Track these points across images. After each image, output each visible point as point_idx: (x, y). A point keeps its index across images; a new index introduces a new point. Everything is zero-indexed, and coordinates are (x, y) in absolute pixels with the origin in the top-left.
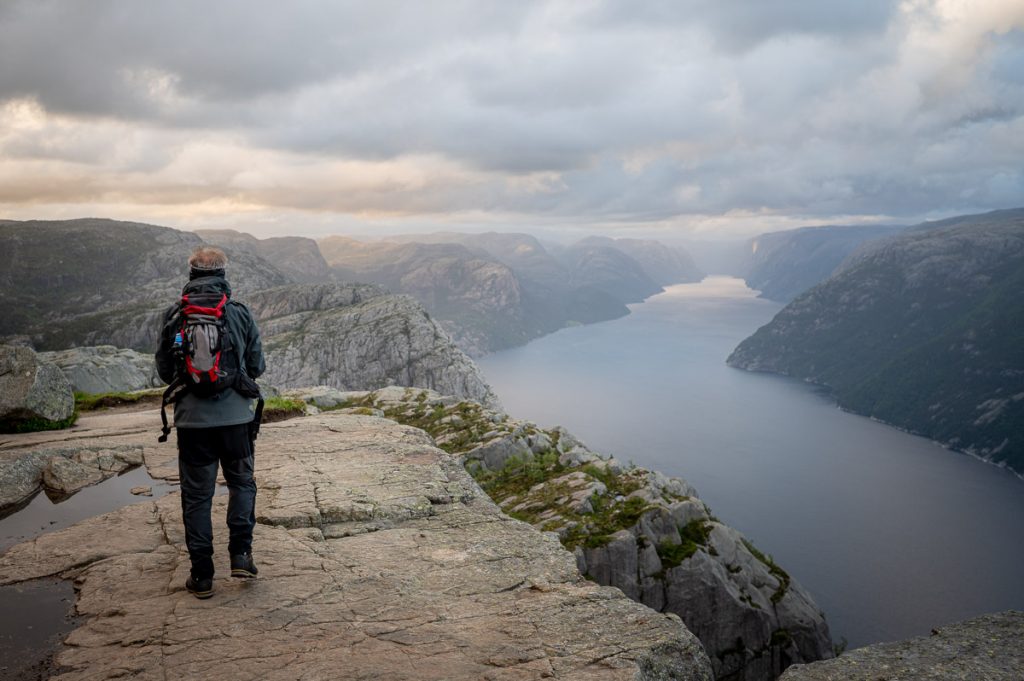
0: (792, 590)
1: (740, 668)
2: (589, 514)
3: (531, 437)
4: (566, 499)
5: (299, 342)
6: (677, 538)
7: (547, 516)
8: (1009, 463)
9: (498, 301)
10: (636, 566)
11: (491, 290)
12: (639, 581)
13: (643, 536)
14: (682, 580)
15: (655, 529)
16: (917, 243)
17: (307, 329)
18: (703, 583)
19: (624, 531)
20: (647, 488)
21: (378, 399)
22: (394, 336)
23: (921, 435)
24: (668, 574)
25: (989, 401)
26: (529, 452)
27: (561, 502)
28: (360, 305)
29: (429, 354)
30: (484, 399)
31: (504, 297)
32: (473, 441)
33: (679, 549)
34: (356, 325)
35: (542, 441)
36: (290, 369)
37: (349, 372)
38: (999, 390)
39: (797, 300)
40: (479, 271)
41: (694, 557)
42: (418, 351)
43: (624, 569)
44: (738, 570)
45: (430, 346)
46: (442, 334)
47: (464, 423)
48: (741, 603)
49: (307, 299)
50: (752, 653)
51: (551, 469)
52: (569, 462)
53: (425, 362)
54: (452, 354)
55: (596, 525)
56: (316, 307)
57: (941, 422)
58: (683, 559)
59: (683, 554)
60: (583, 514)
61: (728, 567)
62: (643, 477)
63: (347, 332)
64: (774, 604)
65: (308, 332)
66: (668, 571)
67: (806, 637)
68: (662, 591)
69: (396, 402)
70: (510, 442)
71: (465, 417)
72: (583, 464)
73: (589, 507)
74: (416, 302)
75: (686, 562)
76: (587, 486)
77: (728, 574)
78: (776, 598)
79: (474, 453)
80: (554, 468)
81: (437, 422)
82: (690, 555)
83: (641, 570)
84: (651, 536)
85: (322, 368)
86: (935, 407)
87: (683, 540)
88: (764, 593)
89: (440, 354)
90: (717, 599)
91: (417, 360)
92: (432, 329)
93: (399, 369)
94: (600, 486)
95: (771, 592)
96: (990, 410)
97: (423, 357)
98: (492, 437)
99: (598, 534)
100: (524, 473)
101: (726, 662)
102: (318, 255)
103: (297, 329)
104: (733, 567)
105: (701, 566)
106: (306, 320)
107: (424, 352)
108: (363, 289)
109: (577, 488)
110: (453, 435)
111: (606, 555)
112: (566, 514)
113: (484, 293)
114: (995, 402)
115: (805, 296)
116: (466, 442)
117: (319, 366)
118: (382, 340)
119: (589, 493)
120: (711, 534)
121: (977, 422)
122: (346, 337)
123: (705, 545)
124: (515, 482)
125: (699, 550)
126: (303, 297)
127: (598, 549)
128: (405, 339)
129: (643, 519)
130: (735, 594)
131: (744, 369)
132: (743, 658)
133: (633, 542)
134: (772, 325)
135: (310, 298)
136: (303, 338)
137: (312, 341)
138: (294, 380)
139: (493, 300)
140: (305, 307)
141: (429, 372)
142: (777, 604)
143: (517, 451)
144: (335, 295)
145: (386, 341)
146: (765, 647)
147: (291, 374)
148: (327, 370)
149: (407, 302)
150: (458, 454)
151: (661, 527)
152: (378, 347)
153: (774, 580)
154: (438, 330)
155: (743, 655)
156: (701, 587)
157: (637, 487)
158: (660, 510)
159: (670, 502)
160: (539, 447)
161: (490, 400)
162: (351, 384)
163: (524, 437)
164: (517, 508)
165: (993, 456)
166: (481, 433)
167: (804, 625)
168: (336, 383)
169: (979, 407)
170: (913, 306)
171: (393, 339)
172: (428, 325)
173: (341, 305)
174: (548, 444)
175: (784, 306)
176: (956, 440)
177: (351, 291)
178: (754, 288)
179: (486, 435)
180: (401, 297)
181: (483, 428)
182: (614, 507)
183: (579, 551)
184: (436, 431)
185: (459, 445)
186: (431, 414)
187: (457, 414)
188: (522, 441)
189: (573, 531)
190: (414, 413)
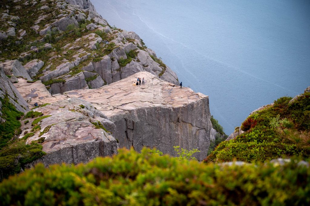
0: (167, 71)
2: (95, 50)
3: (77, 15)
4: (87, 45)
6: (125, 57)
7: (80, 51)
10: (111, 67)
12: (112, 72)
13: (113, 57)
14: (126, 71)
15: (118, 54)
18: (133, 71)
19: (107, 56)
20: (117, 39)
24: (122, 69)
26: (76, 22)
27: (86, 46)
32: (53, 19)
33: (125, 61)
35: (82, 16)
41: (131, 63)
43: (106, 68)
44: (147, 66)
47: (50, 10)
51: (84, 31)
52: (90, 28)
55: (97, 54)
58: (127, 64)
59: (127, 62)
60: (93, 50)
61: (144, 65)
62: (116, 34)
68: (119, 75)
70: (68, 19)
71: (50, 6)
72: (96, 28)
73: (95, 47)
75: (128, 65)
76: (95, 39)
77: (143, 68)
78: (161, 75)
79: (55, 24)
80: (85, 31)
81: (38, 9)
82: (129, 63)
83: (112, 68)
84: (116, 57)
87: (127, 57)
88: (156, 73)
94: (100, 39)
95: (159, 73)
98: (61, 17)
99: (98, 57)
100: (73, 33)
104: (145, 65)
105: (133, 66)
109: (92, 40)
110: (45, 16)
111: (100, 64)
112: (87, 50)
116: (51, 19)
119: (95, 42)
120: (138, 54)
123: (135, 59)
124: (70, 37)
125: (132, 61)
127: (97, 62)
129: (113, 51)
133: (109, 59)
142: (161, 77)
143: (72, 22)
150: (48, 25)
151: (120, 53)
153: (161, 69)
156: (133, 73)
157: (113, 38)
158: (120, 47)
159: (124, 44)
160: (80, 19)
163: (74, 16)
164: (70, 48)
166: (57, 15)
174: (84, 18)
179: (59, 16)
181: (58, 13)
182: (104, 47)
183: (91, 64)
184: (38, 13)
185: (48, 21)
186: (36, 4)
187: (46, 5)
188: (73, 18)
189: (89, 56)
190: (28, 4)
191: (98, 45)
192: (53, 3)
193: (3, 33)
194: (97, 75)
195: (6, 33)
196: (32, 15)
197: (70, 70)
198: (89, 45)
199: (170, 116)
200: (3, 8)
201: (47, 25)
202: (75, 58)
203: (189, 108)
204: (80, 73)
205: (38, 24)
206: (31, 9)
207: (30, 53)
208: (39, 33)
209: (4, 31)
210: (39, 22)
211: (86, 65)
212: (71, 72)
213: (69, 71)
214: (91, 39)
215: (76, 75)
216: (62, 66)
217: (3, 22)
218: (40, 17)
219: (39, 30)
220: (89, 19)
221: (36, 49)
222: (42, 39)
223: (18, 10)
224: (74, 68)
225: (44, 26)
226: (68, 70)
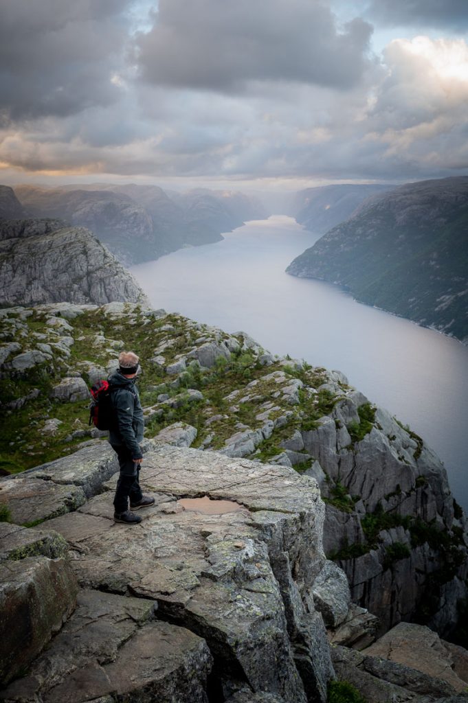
0: (425, 448)
1: (398, 505)
2: (298, 404)
4: (279, 393)
5: (11, 260)
6: (358, 419)
7: (267, 407)
8: (454, 334)
9: (139, 230)
11: (133, 223)
12: (338, 451)
13: (337, 420)
14: (365, 449)
15: (344, 414)
16: (404, 197)
17: (15, 251)
18: (378, 450)
19: (325, 417)
20: (330, 382)
21: (107, 312)
22: (77, 256)
23: (403, 317)
24: (356, 446)
25: (443, 297)
27: (276, 395)
28: (52, 234)
29: (101, 268)
30: (138, 298)
31: (142, 228)
32: (189, 346)
34: (50, 248)
35: (234, 343)
36: (5, 278)
37: (47, 280)
38: (450, 290)
39: (330, 232)
40: (124, 210)
41: (372, 433)
42: (93, 266)
44: (394, 438)
45: (101, 262)
46: (109, 254)
47: (177, 331)
48: (400, 462)
49: (14, 230)
50: (405, 494)
51: (254, 368)
52: (266, 362)
53: (99, 274)
54: (116, 268)
55: (305, 413)
56: (21, 235)
57: (416, 309)
59: (364, 431)
60: (294, 405)
61: (389, 437)
62: (323, 373)
63: (44, 253)
64: (416, 460)
65: (17, 253)
66: (355, 444)
67: (435, 480)
68: (352, 458)
69: (120, 314)
70: (215, 346)
71: (176, 326)
72: (275, 363)
73: (297, 399)
74: (90, 233)
75: (367, 436)
76: (290, 383)
77: (390, 442)
78: (417, 455)
79: (193, 354)
80: (257, 367)
81: (156, 330)
82: (368, 432)
84: (342, 419)
85: (28, 278)
86: (412, 300)
88: (409, 452)
89: (108, 268)
90: (386, 461)
91: (93, 272)
92: (103, 251)
93: (81, 278)
94: (298, 383)
95: (413, 451)
96: (444, 302)
97: (97, 270)
100: (233, 371)
101: (390, 501)
102: (14, 198)
103: (8, 251)
106: (14, 245)
107: (97, 266)
108: (53, 223)
109: (284, 384)
110: (171, 342)
112: (281, 405)
113: (129, 225)
114: (448, 297)
115: (335, 229)
116: (184, 346)
117: (25, 276)
118: (68, 258)
120: (376, 414)
121: (437, 309)
122: (44, 256)
124: (230, 377)
125: (373, 427)
126: (11, 229)
127: (311, 431)
128: (84, 257)
130: (396, 456)
131: (296, 276)
132: (400, 498)
134: (314, 248)
135: (16, 229)
136: (13, 257)
137: (20, 260)
138: (8, 286)
139: (135, 229)
140: (13, 235)
141: (102, 280)
142: (418, 460)
143: (221, 352)
144: (34, 227)
145: (71, 259)
146: (412, 489)
147: (7, 282)
148: (31, 279)
149: (84, 232)
150: (181, 355)
152: (65, 264)
153: (414, 442)
154: (107, 251)
155: (400, 495)
156: (377, 453)
157: (323, 383)
158: (346, 400)
161: (142, 298)
162: (49, 288)
163: (223, 341)
164: (243, 400)
165: (445, 329)
166: (194, 340)
167: (434, 472)
168: (38, 288)
169: (438, 300)
170: (400, 237)
171: (76, 258)
172: (99, 248)
173: (37, 234)
175: (321, 236)
176: (424, 320)
177: (44, 224)
178: (301, 224)
180: (80, 229)
181: (194, 335)
182: (313, 397)
183: (297, 434)
184: (158, 337)
185: (180, 348)
186: (149, 323)
187: (169, 324)
188: (223, 344)
189: (291, 418)
190: (135, 322)
191: (301, 394)
192: (179, 321)
193: (99, 368)
194: (311, 459)
195: (105, 369)
196: (146, 339)
197: (256, 448)
198: (282, 394)
200: (93, 328)
201: (177, 356)
202: (261, 421)
204: (281, 455)
205: (162, 354)
206: (143, 330)
207: (161, 408)
208: (165, 371)
209: (101, 365)
210: (162, 351)
211: (288, 437)
212: (258, 451)
213: (254, 451)
214: (282, 383)
215: (273, 459)
216: (238, 438)
217: (98, 350)
218: (163, 342)
219: (165, 365)
221: (171, 401)
222: (175, 381)
223: (119, 332)
224: (264, 443)
225: (173, 358)
226: (253, 449)
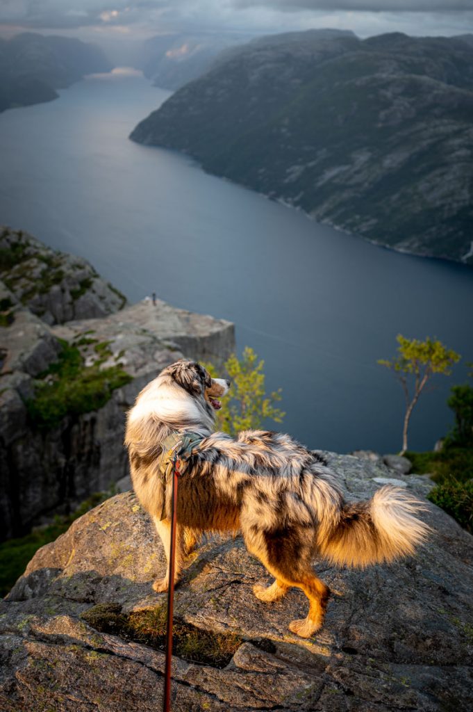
2: (41, 279)
3: (8, 237)
8: (302, 207)
10: (61, 300)
12: (63, 306)
13: (64, 288)
14: (81, 304)
15: (69, 284)
18: (90, 305)
19: (56, 286)
20: (65, 265)
23: (252, 190)
24: (75, 302)
26: (8, 246)
27: (28, 274)
33: (79, 291)
35: (14, 239)
38: (300, 160)
41: (86, 295)
43: (56, 302)
48: (105, 311)
51: (21, 256)
52: (29, 253)
55: (44, 284)
57: (266, 180)
58: (81, 295)
60: (37, 279)
68: (72, 310)
72: (36, 253)
76: (39, 266)
78: (121, 308)
83: (64, 301)
87: (80, 287)
88: (116, 306)
96: (294, 173)
99: (45, 288)
100: (8, 259)
104: (102, 297)
105: (89, 298)
109: (35, 267)
111: (49, 297)
112: (30, 280)
114: (297, 168)
119: (40, 269)
120: (93, 284)
121: (286, 181)
123: (90, 289)
124: (5, 263)
125: (88, 291)
127: (45, 294)
129: (63, 280)
130: (103, 308)
133: (59, 290)
151: (72, 283)
157: (61, 265)
158: (71, 276)
159: (75, 271)
160: (13, 243)
163: (5, 237)
169: (288, 171)
174: (17, 240)
176: (273, 192)
182: (52, 275)
183: (37, 296)
189: (34, 287)
191: (44, 273)
194: (45, 310)
198: (32, 273)
199: (196, 347)
203: (215, 337)
211: (31, 298)
220: (23, 241)
